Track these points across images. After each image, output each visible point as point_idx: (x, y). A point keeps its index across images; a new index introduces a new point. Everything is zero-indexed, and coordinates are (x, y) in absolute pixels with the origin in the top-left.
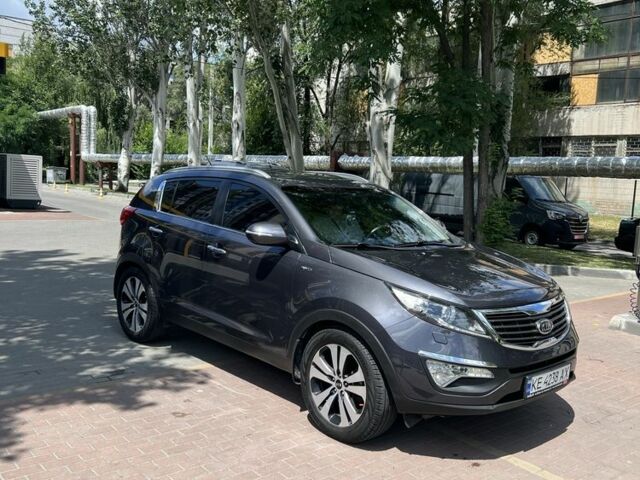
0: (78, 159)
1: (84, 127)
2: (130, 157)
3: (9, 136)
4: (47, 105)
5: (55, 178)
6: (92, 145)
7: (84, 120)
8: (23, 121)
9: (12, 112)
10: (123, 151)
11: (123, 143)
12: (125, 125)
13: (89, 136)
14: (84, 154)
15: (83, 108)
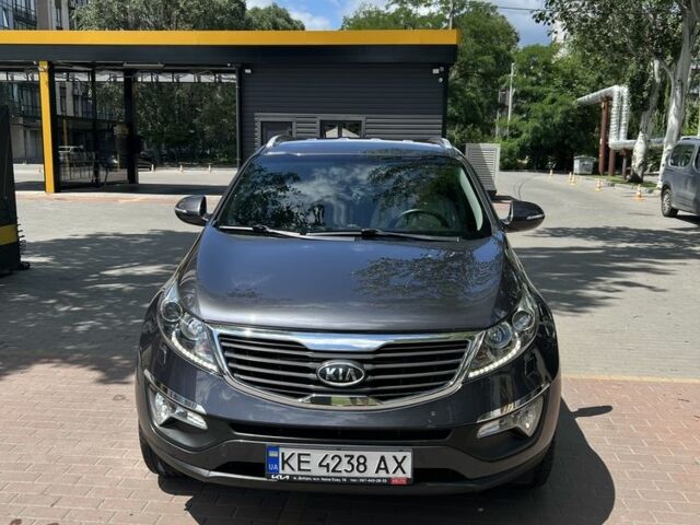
0: (606, 146)
1: (614, 111)
2: (647, 142)
3: (548, 126)
4: (588, 89)
5: (581, 169)
6: (622, 131)
7: (615, 103)
8: (560, 109)
9: (553, 101)
10: (641, 134)
11: (641, 126)
12: (643, 105)
13: (620, 121)
14: (612, 141)
15: (616, 88)
